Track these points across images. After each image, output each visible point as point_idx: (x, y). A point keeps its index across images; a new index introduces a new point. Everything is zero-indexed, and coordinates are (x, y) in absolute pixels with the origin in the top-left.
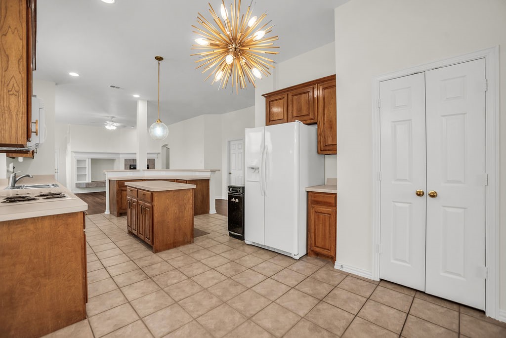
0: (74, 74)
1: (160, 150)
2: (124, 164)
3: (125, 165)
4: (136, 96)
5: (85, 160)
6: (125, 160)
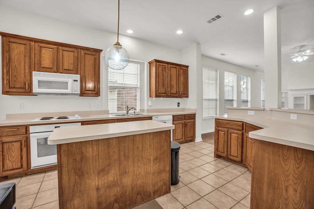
0: (180, 32)
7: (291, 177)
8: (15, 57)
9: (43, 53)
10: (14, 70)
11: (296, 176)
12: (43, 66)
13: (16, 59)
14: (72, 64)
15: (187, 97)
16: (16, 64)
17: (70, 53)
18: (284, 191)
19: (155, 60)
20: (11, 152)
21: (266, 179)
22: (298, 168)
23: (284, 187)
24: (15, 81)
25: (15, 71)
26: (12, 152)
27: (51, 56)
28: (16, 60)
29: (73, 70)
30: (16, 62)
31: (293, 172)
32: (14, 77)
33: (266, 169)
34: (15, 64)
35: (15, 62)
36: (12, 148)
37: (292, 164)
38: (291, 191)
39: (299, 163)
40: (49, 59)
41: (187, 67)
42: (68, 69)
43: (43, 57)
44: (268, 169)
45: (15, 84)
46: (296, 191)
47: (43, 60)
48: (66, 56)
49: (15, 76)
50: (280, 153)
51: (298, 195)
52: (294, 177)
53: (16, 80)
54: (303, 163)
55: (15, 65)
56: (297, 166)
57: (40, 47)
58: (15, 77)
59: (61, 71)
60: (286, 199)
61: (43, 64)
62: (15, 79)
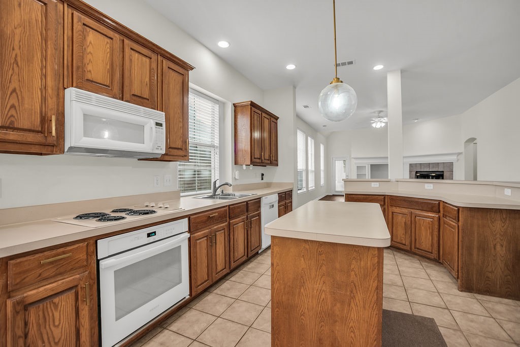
0: (291, 67)
1: (461, 149)
2: (408, 171)
3: (410, 171)
4: (378, 67)
5: (365, 166)
6: (411, 165)
7: (498, 236)
8: (13, 33)
9: (90, 43)
10: (11, 72)
11: (502, 234)
12: (89, 76)
13: (17, 38)
14: (147, 85)
15: (277, 165)
16: (16, 55)
17: (144, 58)
18: (493, 249)
19: (251, 102)
20: (52, 326)
21: (475, 243)
22: (503, 227)
23: (492, 246)
24: (13, 106)
25: (15, 77)
26: (53, 328)
27: (108, 55)
28: (17, 43)
29: (148, 100)
30: (16, 48)
31: (499, 230)
32: (11, 94)
33: (476, 234)
34: (14, 53)
35: (13, 49)
36: (53, 315)
37: (498, 225)
38: (498, 247)
39: (504, 223)
40: (103, 61)
41: (277, 118)
42: (140, 95)
43: (90, 53)
44: (478, 233)
45: (12, 116)
46: (502, 246)
47: (90, 60)
48: (136, 63)
49: (14, 91)
50: (488, 217)
51: (504, 249)
52: (500, 235)
53: (16, 105)
54: (507, 222)
55: (14, 56)
56: (503, 225)
57: (84, 24)
58: (14, 94)
59: (127, 96)
60: (494, 256)
61: (90, 71)
62: (13, 101)
